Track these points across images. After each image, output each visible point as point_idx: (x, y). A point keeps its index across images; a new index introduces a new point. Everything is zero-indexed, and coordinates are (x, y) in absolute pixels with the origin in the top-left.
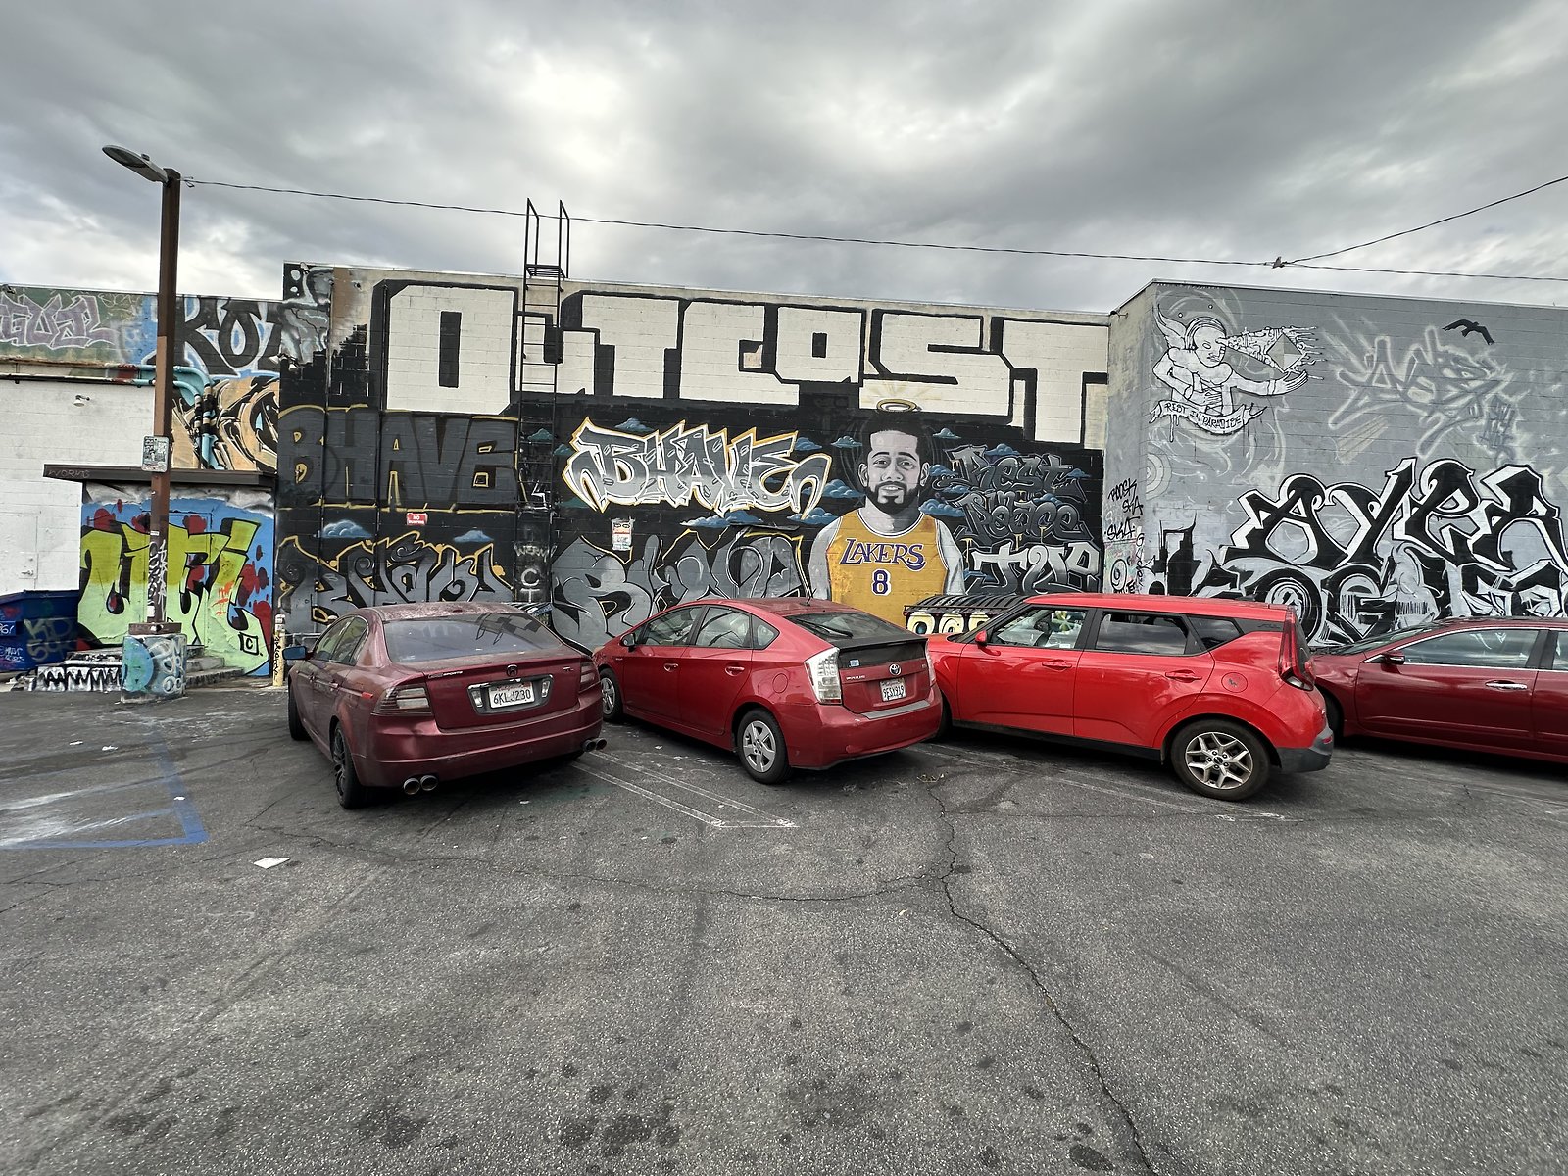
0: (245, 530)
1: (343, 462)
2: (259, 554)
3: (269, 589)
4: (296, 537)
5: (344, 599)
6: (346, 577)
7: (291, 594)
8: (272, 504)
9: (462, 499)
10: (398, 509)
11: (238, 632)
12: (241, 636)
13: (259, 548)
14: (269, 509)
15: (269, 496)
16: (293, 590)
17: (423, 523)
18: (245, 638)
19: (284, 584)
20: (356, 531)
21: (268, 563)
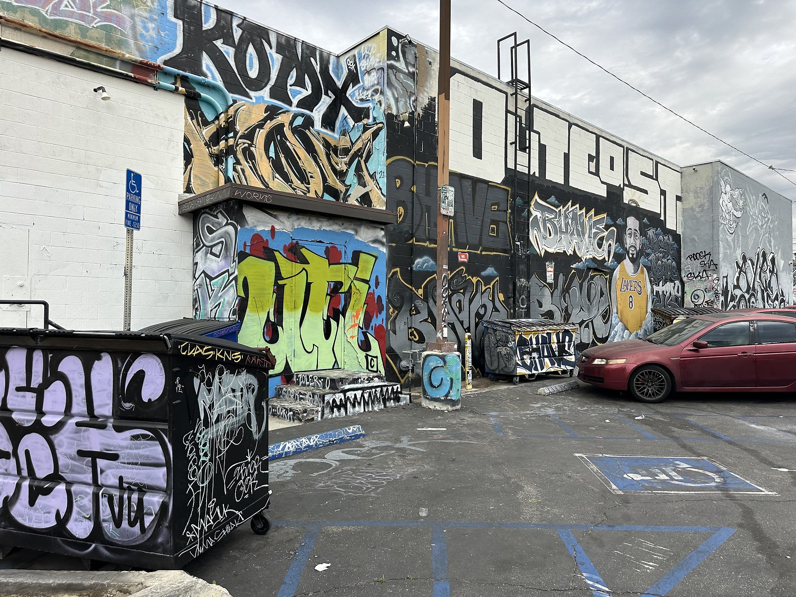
0: (367, 262)
1: (424, 210)
2: (377, 284)
3: (384, 314)
4: (398, 269)
5: (426, 320)
6: (428, 303)
7: (395, 318)
8: (384, 240)
9: (485, 243)
10: (454, 249)
11: (364, 354)
12: (366, 357)
13: (377, 277)
14: (382, 244)
15: (383, 233)
16: (397, 314)
17: (466, 260)
18: (370, 358)
19: (391, 310)
20: (432, 265)
21: (382, 291)
